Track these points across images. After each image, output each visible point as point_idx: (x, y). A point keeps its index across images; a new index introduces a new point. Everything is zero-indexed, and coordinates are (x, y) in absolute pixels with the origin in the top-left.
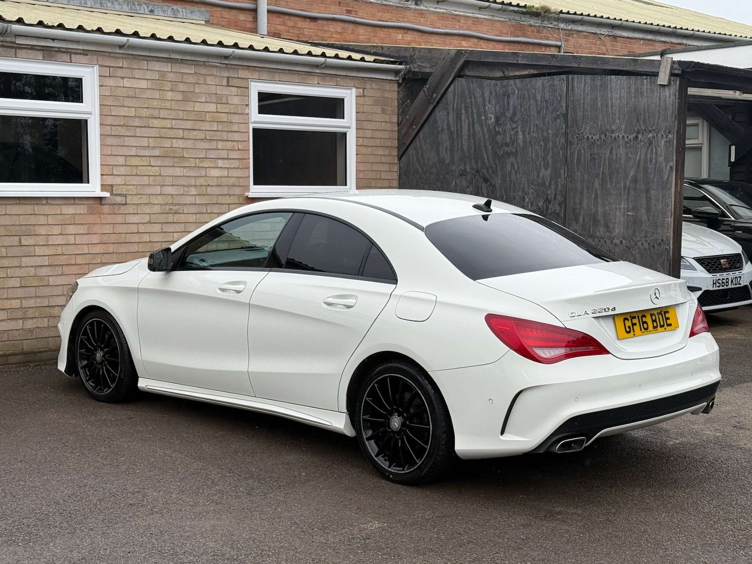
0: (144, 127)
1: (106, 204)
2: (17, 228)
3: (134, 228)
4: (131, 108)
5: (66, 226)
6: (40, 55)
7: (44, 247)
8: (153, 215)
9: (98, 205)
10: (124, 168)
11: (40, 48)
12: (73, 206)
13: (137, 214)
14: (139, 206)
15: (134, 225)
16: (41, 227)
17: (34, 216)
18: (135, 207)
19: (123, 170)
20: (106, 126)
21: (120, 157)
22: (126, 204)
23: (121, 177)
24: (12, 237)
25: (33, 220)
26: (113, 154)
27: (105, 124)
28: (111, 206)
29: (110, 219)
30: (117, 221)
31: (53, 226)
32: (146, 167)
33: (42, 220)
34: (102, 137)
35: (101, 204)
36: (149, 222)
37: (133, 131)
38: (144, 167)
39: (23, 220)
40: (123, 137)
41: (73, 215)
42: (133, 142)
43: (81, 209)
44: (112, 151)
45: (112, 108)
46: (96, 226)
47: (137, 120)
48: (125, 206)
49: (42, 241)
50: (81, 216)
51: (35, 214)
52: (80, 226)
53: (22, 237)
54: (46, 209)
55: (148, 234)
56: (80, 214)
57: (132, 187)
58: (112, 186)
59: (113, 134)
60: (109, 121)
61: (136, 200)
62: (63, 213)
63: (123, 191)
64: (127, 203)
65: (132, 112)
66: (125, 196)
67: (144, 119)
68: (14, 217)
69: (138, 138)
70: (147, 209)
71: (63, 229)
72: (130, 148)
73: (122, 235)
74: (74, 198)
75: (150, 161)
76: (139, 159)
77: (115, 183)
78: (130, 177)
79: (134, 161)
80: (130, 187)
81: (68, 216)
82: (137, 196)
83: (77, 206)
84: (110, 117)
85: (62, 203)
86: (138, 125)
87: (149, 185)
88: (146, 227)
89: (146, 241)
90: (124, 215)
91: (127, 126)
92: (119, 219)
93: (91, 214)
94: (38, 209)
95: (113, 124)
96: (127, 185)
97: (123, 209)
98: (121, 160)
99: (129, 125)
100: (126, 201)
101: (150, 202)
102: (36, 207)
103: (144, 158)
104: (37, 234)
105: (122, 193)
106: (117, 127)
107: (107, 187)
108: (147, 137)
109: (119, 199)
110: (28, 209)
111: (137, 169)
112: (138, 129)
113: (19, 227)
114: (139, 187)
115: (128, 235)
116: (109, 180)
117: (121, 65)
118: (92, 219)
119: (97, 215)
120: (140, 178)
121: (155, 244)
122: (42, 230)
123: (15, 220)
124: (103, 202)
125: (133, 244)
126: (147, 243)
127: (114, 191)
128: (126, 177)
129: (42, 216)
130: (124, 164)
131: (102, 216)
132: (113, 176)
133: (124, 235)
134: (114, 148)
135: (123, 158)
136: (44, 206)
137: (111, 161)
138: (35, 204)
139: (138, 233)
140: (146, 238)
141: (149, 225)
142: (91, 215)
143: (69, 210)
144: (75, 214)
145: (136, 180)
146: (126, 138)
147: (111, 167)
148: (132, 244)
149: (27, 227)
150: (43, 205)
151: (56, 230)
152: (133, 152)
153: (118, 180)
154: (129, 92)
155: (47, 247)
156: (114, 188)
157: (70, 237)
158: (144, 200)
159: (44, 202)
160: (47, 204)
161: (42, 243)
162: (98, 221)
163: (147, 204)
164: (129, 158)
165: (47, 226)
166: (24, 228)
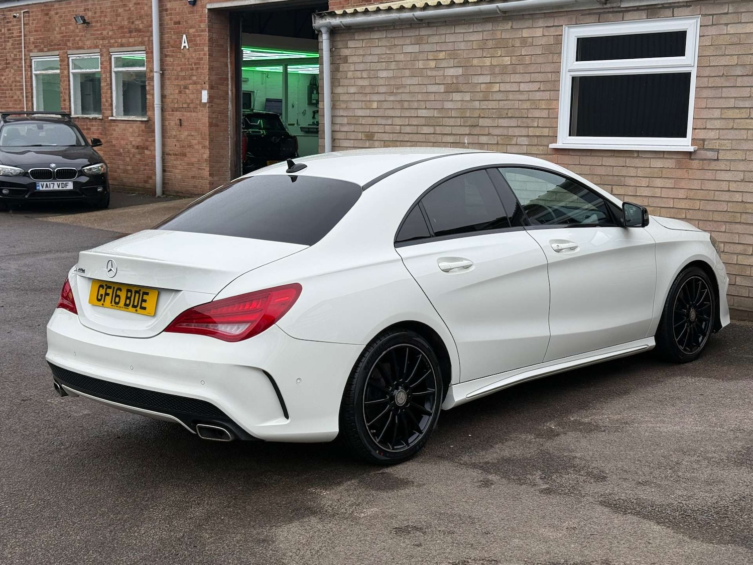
0: (747, 75)
1: (696, 159)
2: (611, 178)
3: (724, 186)
4: (733, 56)
5: (654, 179)
6: (644, 14)
7: (632, 197)
8: (749, 173)
9: (688, 160)
10: (719, 121)
11: (645, 7)
12: (662, 160)
13: (730, 170)
14: (732, 163)
15: (725, 183)
16: (630, 179)
17: (626, 168)
18: (728, 163)
19: (718, 124)
20: (703, 78)
21: (716, 109)
22: (718, 160)
23: (715, 131)
24: (606, 186)
25: (624, 172)
26: (708, 107)
27: (701, 76)
28: (701, 162)
29: (699, 174)
30: (707, 177)
31: (641, 178)
32: (745, 120)
33: (632, 172)
34: (698, 89)
35: (691, 159)
36: (742, 181)
37: (733, 80)
38: (742, 120)
39: (616, 171)
40: (720, 88)
41: (661, 169)
42: (733, 93)
43: (670, 163)
44: (707, 104)
45: (711, 58)
46: (684, 180)
47: (739, 68)
48: (716, 162)
49: (631, 192)
50: (669, 170)
51: (626, 166)
52: (667, 180)
53: (614, 187)
54: (637, 162)
55: (741, 194)
56: (668, 168)
57: (727, 141)
58: (704, 140)
59: (710, 86)
60: (707, 72)
61: (729, 156)
62: (652, 166)
63: (716, 146)
64: (719, 158)
65: (734, 60)
66: (718, 151)
67: (748, 67)
68: (609, 169)
69: (739, 88)
70: (741, 166)
71: (650, 182)
72: (728, 100)
73: (710, 192)
74: (664, 152)
75: (750, 112)
76: (737, 111)
77: (707, 138)
78: (726, 130)
79: (730, 114)
80: (725, 141)
81: (656, 170)
82: (731, 152)
83: (665, 160)
84: (709, 68)
85: (651, 157)
86: (740, 74)
87: (746, 140)
88: (738, 186)
89: (738, 201)
90: (715, 171)
91: (726, 76)
92: (709, 175)
93: (679, 168)
94: (629, 162)
95: (711, 75)
96: (721, 139)
97: (713, 165)
98: (717, 113)
99: (729, 75)
100: (718, 157)
101: (746, 159)
102: (628, 160)
103: (744, 110)
104: (626, 184)
105: (714, 148)
106: (715, 78)
107: (698, 141)
108: (749, 87)
109: (711, 155)
110: (621, 161)
111: (734, 122)
112: (739, 79)
113: (612, 177)
114: (734, 142)
115: (717, 192)
116: (702, 135)
117: (726, 11)
118: (679, 173)
119: (685, 170)
120: (737, 132)
121: (748, 205)
122: (632, 182)
123: (609, 171)
124: (692, 157)
125: (722, 203)
126: (739, 203)
127: (705, 146)
128: (721, 131)
129: (633, 168)
130: (720, 117)
131: (690, 171)
132: (706, 130)
133: (713, 192)
134: (709, 100)
135: (719, 110)
136: (635, 159)
137: (705, 114)
138: (627, 157)
139: (729, 191)
140: (738, 197)
141: (743, 183)
142: (679, 170)
143: (658, 163)
144: (664, 167)
145: (732, 134)
146: (724, 89)
147: (705, 120)
148: (720, 203)
149: (619, 178)
150: (634, 157)
151: (644, 182)
152: (731, 103)
153: (712, 134)
154: (733, 39)
155: (635, 197)
156: (706, 143)
157: (657, 190)
158: (740, 155)
159: (636, 155)
160: (638, 157)
161: (630, 194)
162: (686, 176)
163: (742, 160)
164: (726, 111)
165: (636, 178)
166: (616, 178)
